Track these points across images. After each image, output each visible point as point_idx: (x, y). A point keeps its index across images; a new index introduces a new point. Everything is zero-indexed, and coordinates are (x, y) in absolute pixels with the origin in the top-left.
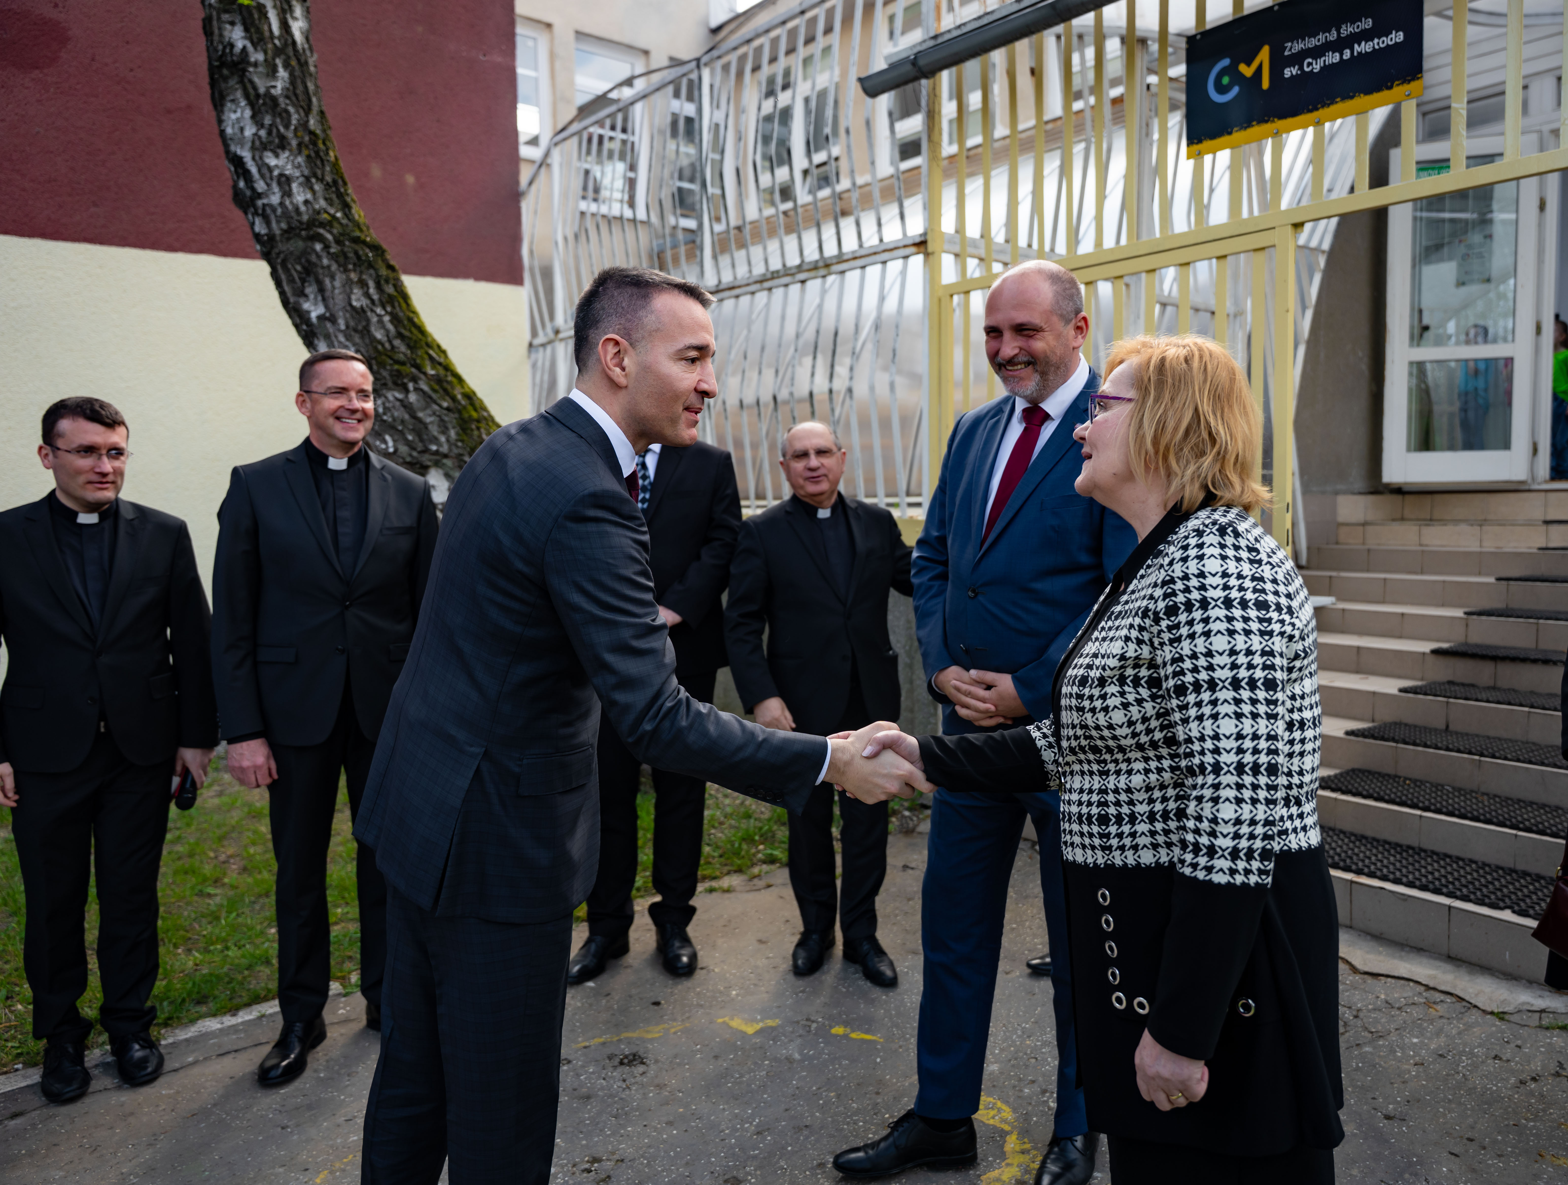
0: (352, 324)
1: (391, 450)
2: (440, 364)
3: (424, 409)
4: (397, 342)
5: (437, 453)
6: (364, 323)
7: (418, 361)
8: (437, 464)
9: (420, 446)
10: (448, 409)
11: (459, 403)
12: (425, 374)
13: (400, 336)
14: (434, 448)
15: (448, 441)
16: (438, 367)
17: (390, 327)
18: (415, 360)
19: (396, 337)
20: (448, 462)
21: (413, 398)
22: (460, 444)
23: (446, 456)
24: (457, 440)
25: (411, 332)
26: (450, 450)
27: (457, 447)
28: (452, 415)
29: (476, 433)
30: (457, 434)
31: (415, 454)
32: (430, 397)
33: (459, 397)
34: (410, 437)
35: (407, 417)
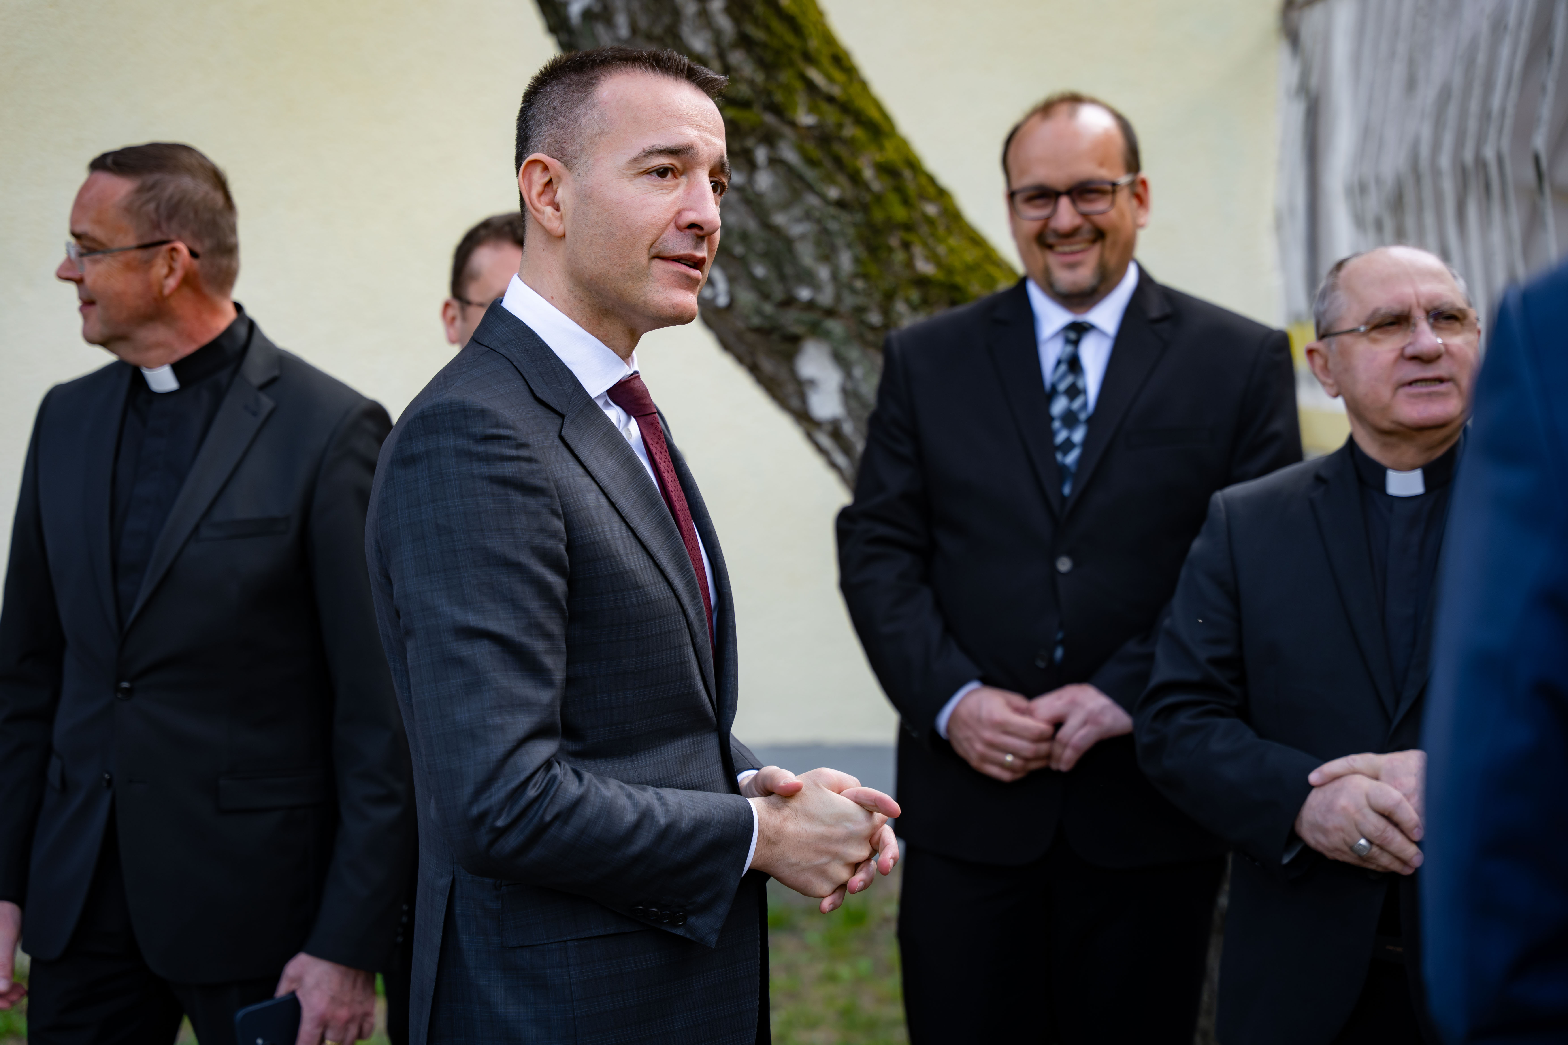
0: (643, 22)
1: (722, 301)
2: (831, 99)
3: (785, 206)
4: (737, 57)
5: (811, 305)
6: (667, 20)
7: (779, 97)
8: (816, 331)
9: (778, 292)
10: (841, 204)
11: (866, 187)
12: (793, 124)
13: (745, 41)
14: (804, 294)
15: (835, 276)
16: (825, 107)
17: (724, 23)
18: (769, 94)
19: (735, 46)
20: (835, 326)
21: (764, 181)
22: (859, 284)
23: (830, 313)
24: (856, 275)
25: (768, 29)
26: (838, 298)
27: (853, 291)
28: (846, 217)
29: (899, 256)
30: (857, 260)
31: (768, 308)
32: (801, 178)
33: (868, 173)
34: (760, 271)
35: (752, 225)
